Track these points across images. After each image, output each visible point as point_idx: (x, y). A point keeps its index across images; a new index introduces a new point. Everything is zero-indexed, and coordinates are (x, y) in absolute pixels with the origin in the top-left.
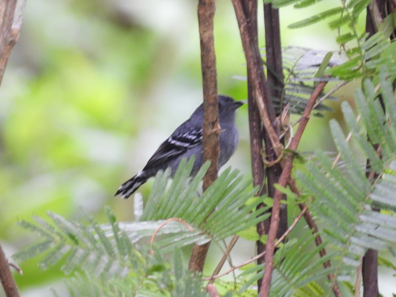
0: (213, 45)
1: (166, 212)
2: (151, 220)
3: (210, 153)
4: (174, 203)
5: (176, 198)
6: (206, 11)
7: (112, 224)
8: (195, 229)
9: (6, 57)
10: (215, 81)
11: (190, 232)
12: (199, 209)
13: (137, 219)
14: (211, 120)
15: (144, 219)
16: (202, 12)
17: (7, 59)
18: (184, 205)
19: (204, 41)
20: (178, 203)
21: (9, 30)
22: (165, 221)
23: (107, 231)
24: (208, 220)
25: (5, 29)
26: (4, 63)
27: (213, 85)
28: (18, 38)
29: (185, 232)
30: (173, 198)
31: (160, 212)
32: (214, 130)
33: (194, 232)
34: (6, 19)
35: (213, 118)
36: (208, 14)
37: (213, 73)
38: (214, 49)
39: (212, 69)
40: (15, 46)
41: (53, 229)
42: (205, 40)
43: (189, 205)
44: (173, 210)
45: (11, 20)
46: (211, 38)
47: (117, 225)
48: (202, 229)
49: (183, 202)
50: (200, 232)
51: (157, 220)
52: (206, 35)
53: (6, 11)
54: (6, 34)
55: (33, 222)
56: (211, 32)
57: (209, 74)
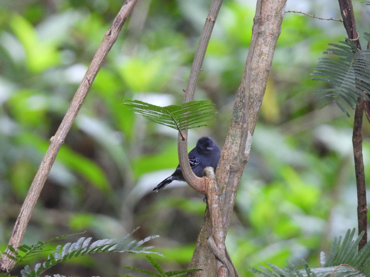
0: (362, 159)
1: (339, 261)
2: (330, 266)
3: (362, 224)
4: (344, 256)
5: (345, 253)
6: (357, 139)
7: (306, 269)
8: (357, 270)
9: (242, 170)
10: (364, 181)
11: (353, 272)
12: (358, 258)
13: (322, 266)
14: (362, 204)
15: (326, 266)
16: (354, 140)
17: (242, 171)
18: (350, 256)
19: (356, 158)
20: (346, 255)
21: (243, 154)
22: (338, 266)
23: (304, 273)
24: (364, 265)
25: (240, 154)
26: (240, 174)
27: (363, 183)
28: (248, 159)
29: (350, 272)
30: (343, 253)
31: (335, 262)
32: (364, 210)
33: (356, 272)
34: (241, 148)
35: (363, 203)
36: (358, 141)
37: (363, 176)
38: (363, 161)
39: (362, 173)
40: (247, 164)
41: (271, 272)
42: (358, 156)
43: (353, 256)
44: (343, 260)
45: (244, 148)
46: (361, 155)
47: (309, 269)
48: (360, 271)
49: (349, 255)
50: (359, 272)
51: (334, 266)
52: (358, 153)
53: (241, 143)
54: (241, 157)
55: (259, 269)
56: (361, 152)
57: (360, 176)
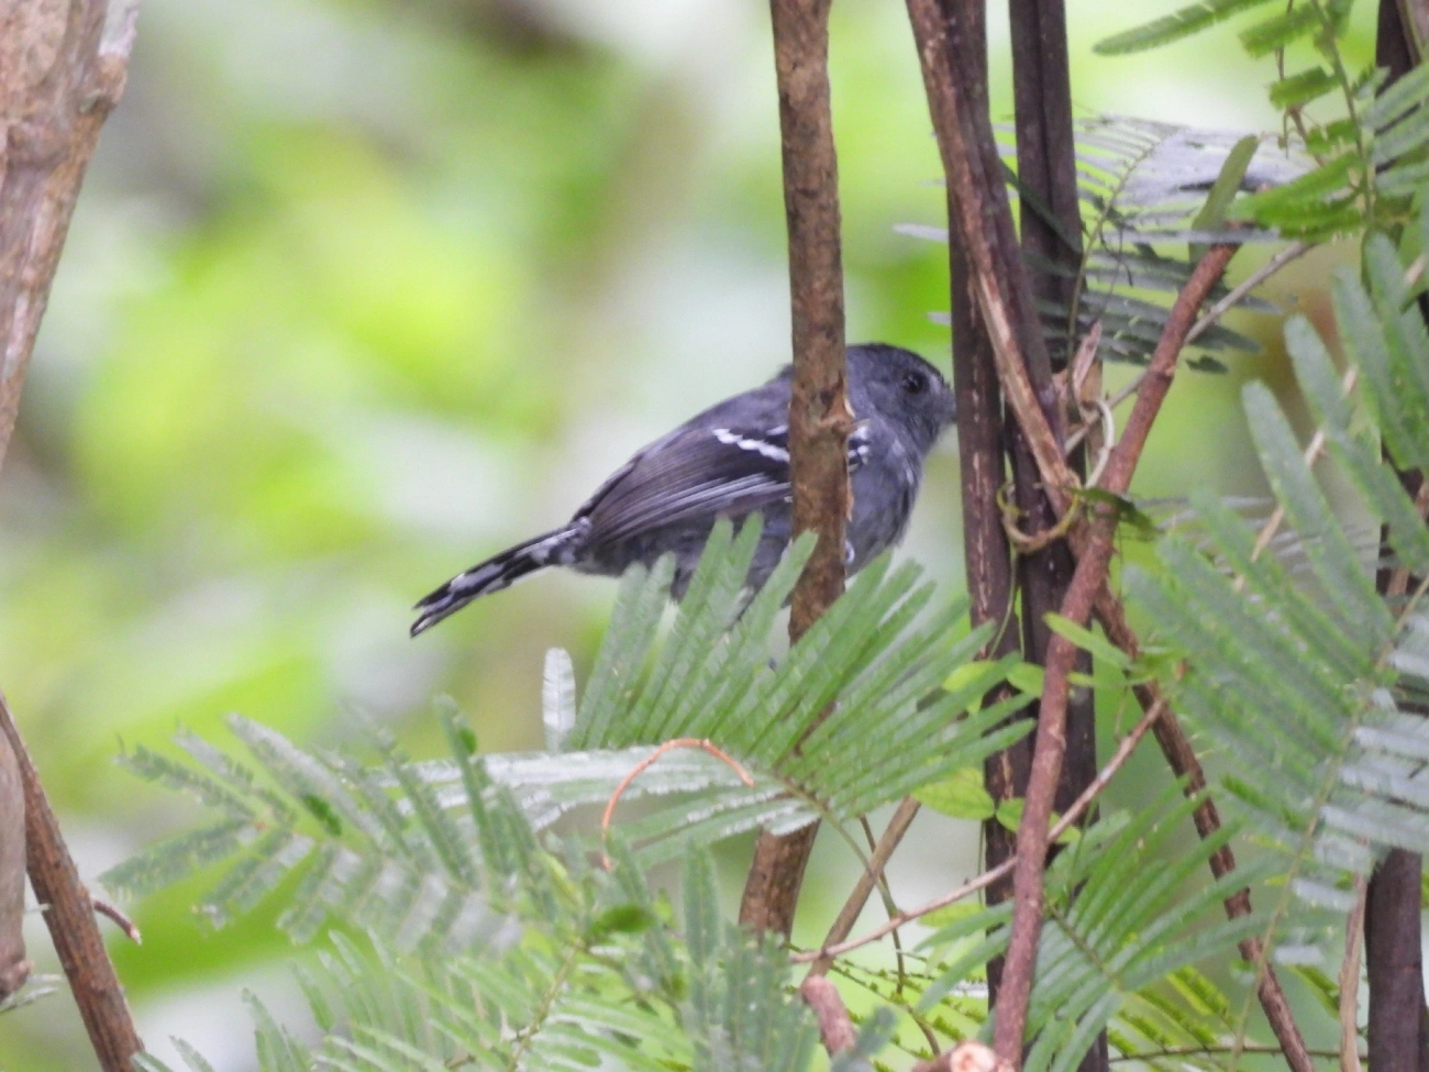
0: (827, 112)
1: (659, 714)
2: (603, 746)
3: (818, 504)
4: (687, 685)
5: (694, 668)
7: (464, 762)
8: (762, 778)
9: (79, 159)
10: (835, 243)
11: (744, 788)
12: (774, 706)
13: (554, 741)
14: (819, 386)
15: (579, 742)
17: (83, 165)
18: (725, 686)
19: (791, 102)
20: (700, 683)
21: (91, 60)
22: (654, 750)
23: (444, 784)
24: (806, 747)
25: (73, 58)
26: (70, 182)
27: (827, 258)
28: (120, 89)
29: (726, 789)
30: (682, 668)
31: (635, 718)
32: (832, 420)
33: (757, 788)
34: (79, 19)
35: (826, 380)
37: (826, 216)
38: (829, 126)
39: (824, 199)
40: (113, 118)
41: (249, 777)
42: (799, 95)
43: (741, 691)
44: (684, 708)
45: (96, 24)
46: (820, 89)
47: (480, 764)
48: (787, 780)
49: (719, 679)
50: (781, 789)
51: (624, 744)
52: (802, 75)
54: (77, 74)
55: (175, 755)
56: (818, 67)
57: (812, 217)
